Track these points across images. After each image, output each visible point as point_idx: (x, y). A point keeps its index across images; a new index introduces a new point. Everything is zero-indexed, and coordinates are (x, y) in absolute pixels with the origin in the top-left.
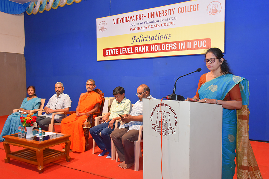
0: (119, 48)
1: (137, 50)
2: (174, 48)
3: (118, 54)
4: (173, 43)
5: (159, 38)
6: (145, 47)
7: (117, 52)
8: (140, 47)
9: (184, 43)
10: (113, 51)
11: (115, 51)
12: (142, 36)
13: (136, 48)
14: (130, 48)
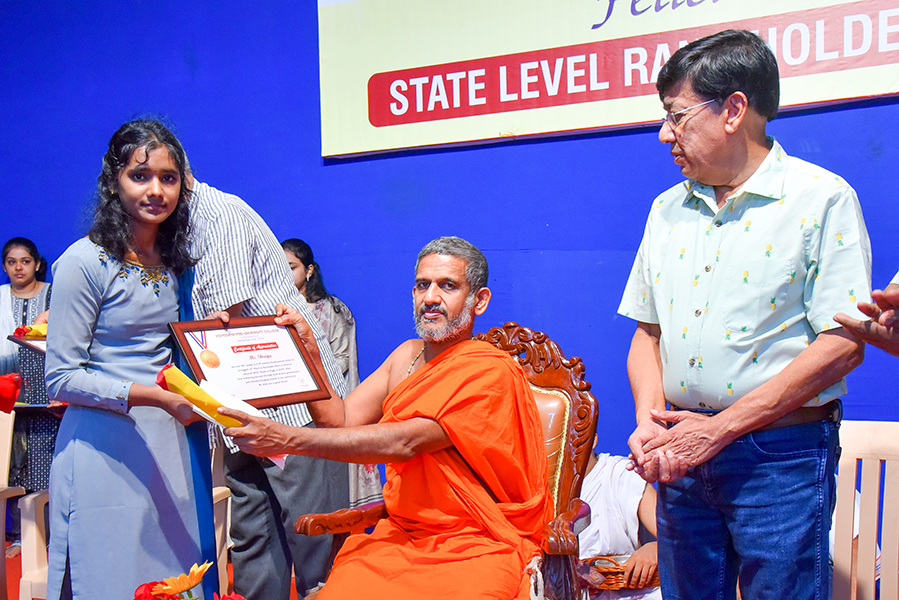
0: (491, 65)
3: (482, 101)
7: (479, 94)
10: (448, 85)
11: (464, 83)
14: (581, 58)
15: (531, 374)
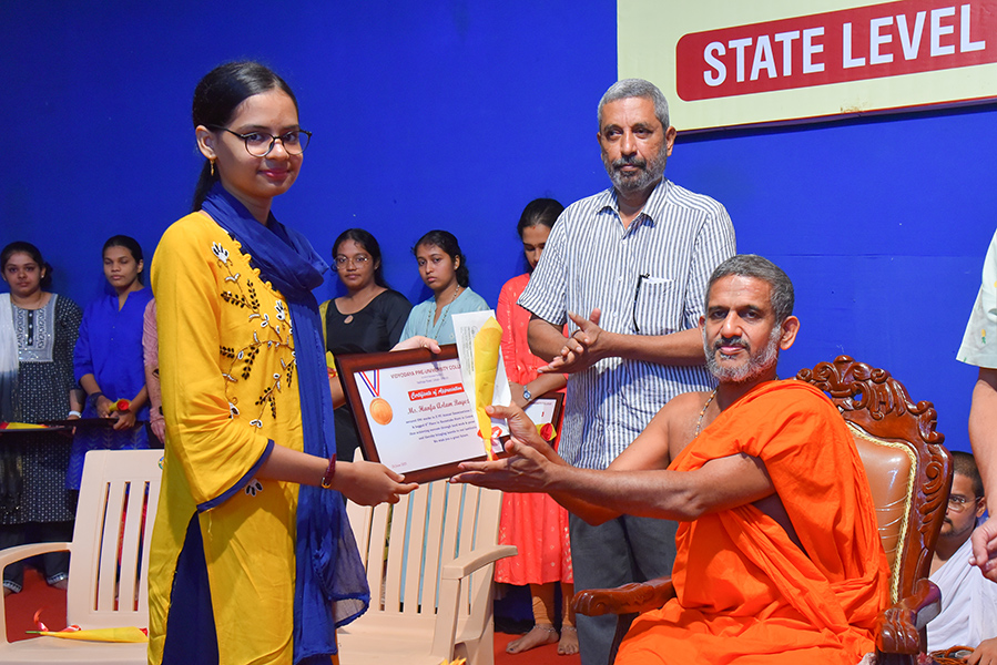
0: (832, 21)
3: (820, 67)
7: (815, 59)
11: (797, 46)
14: (949, 11)
15: (868, 421)
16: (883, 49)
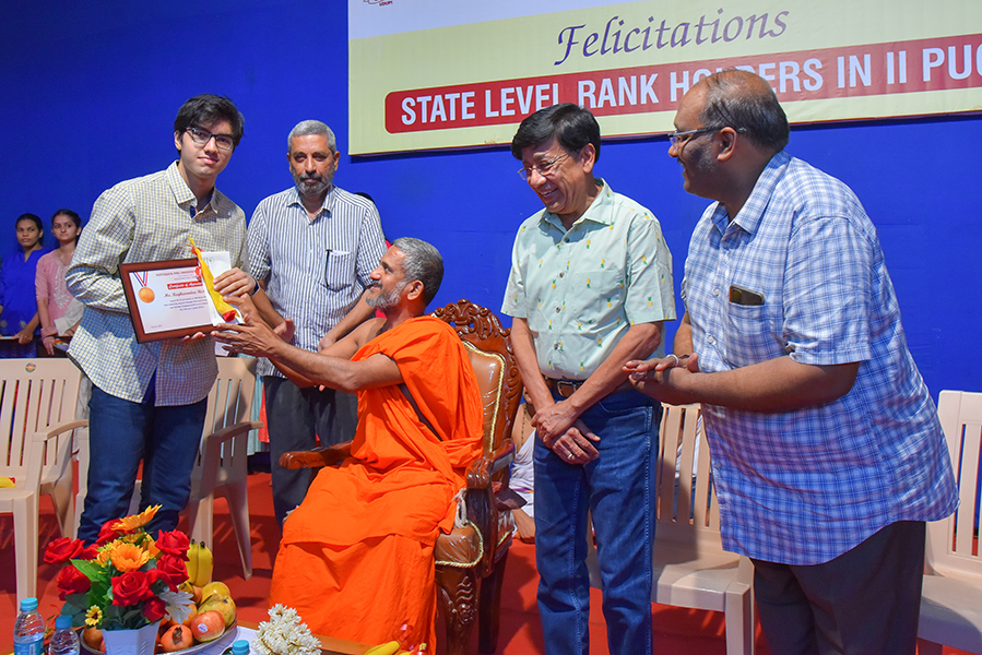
0: (479, 88)
1: (590, 94)
2: (806, 83)
3: (473, 116)
4: (800, 57)
5: (720, 33)
6: (634, 79)
7: (470, 110)
8: (607, 83)
9: (867, 58)
10: (447, 103)
11: (458, 101)
12: (615, 24)
13: (581, 84)
14: (547, 87)
15: (477, 341)
16: (509, 107)
